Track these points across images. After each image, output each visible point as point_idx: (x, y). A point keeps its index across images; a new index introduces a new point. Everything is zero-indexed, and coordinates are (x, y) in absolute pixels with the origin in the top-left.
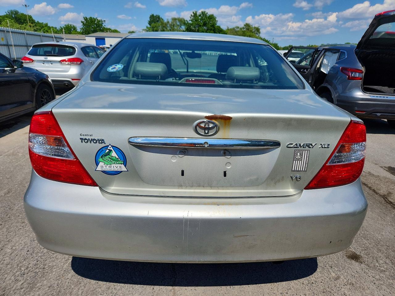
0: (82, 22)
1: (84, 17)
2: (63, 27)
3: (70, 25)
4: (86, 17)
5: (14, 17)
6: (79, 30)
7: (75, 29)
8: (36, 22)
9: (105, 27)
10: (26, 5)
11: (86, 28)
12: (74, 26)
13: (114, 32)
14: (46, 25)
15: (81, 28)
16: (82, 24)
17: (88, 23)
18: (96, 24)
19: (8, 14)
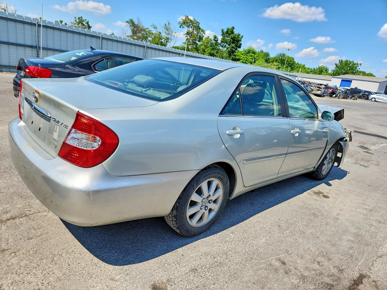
0: (336, 64)
1: (340, 60)
2: (316, 68)
3: (323, 67)
4: (342, 60)
5: (280, 58)
6: (330, 72)
7: (327, 70)
8: (296, 63)
9: (359, 70)
10: (289, 49)
11: (337, 70)
12: (326, 68)
13: (368, 75)
14: (304, 66)
15: (333, 70)
16: (335, 66)
17: (342, 65)
18: (350, 67)
19: (277, 56)
